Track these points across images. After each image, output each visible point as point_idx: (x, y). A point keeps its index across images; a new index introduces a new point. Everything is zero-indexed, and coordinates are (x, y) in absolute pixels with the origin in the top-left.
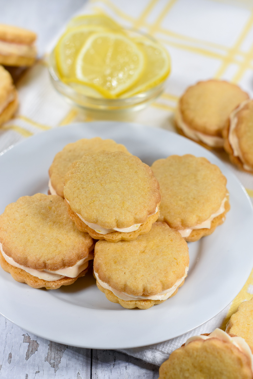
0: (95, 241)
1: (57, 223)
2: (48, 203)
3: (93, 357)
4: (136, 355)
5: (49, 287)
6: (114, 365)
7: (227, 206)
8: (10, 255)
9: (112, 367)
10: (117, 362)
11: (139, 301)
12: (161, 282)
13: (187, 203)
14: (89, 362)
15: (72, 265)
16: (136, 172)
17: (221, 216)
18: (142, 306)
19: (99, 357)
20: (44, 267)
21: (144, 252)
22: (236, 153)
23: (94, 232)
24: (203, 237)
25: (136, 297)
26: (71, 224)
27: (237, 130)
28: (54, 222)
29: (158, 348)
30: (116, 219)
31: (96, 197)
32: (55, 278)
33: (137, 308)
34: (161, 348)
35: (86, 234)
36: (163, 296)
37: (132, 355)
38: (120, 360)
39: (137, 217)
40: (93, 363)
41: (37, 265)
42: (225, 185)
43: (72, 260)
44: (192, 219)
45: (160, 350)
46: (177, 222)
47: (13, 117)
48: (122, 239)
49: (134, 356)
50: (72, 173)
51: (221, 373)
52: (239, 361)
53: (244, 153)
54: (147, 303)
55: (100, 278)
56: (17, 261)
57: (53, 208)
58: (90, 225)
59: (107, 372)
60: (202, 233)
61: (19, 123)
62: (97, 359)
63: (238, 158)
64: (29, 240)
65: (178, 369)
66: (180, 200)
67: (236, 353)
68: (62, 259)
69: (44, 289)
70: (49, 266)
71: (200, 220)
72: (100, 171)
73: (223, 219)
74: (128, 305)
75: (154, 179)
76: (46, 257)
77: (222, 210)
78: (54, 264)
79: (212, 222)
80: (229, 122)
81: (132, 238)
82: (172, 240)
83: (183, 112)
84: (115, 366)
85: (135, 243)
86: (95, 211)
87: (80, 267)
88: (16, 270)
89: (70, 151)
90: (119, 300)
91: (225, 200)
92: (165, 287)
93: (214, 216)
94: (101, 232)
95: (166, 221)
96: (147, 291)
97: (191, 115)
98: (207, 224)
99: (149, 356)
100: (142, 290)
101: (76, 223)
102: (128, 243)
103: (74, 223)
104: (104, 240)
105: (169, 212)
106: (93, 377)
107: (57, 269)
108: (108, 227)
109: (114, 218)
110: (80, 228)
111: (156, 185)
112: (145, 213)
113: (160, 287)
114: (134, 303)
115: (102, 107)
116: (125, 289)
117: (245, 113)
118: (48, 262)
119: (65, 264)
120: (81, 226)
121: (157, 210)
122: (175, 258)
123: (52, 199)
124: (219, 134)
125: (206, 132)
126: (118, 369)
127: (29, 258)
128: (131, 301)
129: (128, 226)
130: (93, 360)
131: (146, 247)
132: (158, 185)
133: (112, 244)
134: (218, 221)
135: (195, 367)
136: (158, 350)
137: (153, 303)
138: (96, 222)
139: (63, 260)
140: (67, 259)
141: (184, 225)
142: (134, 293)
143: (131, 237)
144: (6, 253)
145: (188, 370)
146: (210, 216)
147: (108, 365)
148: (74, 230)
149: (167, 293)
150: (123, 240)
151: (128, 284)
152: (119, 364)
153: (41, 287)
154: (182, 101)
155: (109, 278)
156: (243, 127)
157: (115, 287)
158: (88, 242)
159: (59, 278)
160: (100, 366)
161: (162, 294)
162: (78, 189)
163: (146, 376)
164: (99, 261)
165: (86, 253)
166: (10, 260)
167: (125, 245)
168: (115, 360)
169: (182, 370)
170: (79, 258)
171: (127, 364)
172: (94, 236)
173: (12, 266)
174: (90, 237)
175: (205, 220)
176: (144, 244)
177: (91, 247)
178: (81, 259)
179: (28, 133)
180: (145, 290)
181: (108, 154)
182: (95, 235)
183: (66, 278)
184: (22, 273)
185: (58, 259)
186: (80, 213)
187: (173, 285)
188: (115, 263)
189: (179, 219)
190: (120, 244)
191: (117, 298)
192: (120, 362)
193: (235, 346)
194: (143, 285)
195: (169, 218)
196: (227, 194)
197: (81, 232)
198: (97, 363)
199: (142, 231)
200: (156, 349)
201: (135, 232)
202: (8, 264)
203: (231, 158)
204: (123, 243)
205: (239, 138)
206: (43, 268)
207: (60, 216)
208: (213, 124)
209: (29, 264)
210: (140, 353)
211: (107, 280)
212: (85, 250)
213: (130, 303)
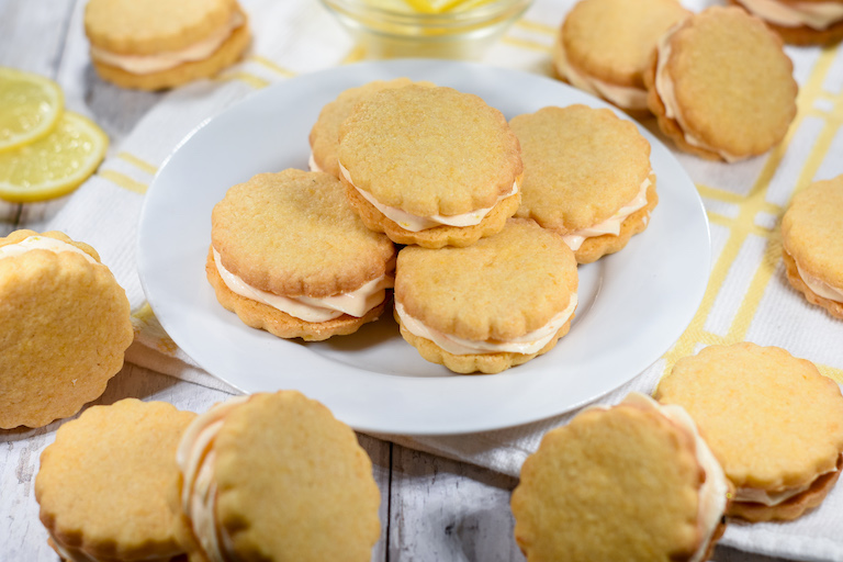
0: (397, 248)
1: (324, 215)
2: (308, 184)
3: (394, 467)
4: (476, 458)
5: (310, 336)
6: (434, 480)
7: (651, 196)
8: (234, 271)
9: (430, 483)
10: (439, 476)
11: (482, 355)
12: (524, 313)
13: (573, 184)
14: (386, 474)
15: (354, 289)
16: (475, 120)
17: (640, 214)
18: (487, 364)
19: (404, 466)
20: (298, 291)
21: (490, 265)
22: (670, 113)
23: (396, 227)
24: (605, 256)
25: (476, 347)
26: (352, 218)
27: (670, 66)
28: (320, 215)
29: (518, 444)
30: (437, 197)
31: (399, 159)
32: (322, 317)
33: (478, 373)
34: (524, 443)
35: (380, 234)
36: (528, 345)
37: (469, 459)
38: (445, 471)
39: (478, 194)
40: (393, 476)
41: (287, 286)
42: (648, 154)
43: (353, 277)
44: (584, 213)
45: (523, 447)
46: (555, 219)
47: (240, 59)
48: (449, 241)
49: (474, 462)
50: (355, 121)
51: (639, 464)
52: (673, 440)
53: (684, 109)
54: (498, 359)
55: (407, 310)
56: (249, 282)
57: (318, 192)
58: (389, 212)
59: (420, 492)
60: (604, 246)
61: (251, 68)
62: (402, 470)
63: (675, 122)
64: (272, 243)
65: (556, 464)
66: (561, 179)
67: (666, 427)
68: (335, 276)
69: (299, 340)
70: (311, 289)
71: (600, 216)
72: (406, 117)
73: (645, 219)
74: (461, 363)
75: (509, 132)
76: (304, 271)
77: (641, 201)
78: (319, 284)
79: (623, 225)
80: (656, 56)
81: (468, 240)
82: (544, 246)
83: (567, 44)
84: (436, 483)
85: (474, 250)
86: (398, 183)
87: (369, 298)
88: (247, 303)
89: (350, 101)
90: (444, 355)
91: (647, 183)
92: (532, 325)
93: (626, 211)
94: (411, 226)
95: (533, 217)
96: (498, 331)
97: (582, 47)
98: (612, 226)
99: (502, 460)
100: (487, 329)
101: (361, 214)
102: (461, 251)
103: (358, 217)
104: (415, 245)
105: (539, 202)
106: (392, 500)
107: (325, 294)
108: (422, 212)
109: (435, 195)
110: (369, 221)
111: (514, 143)
112: (492, 189)
113: (521, 324)
114: (472, 358)
115: (412, 31)
116: (453, 328)
117: (688, 34)
118: (308, 280)
119: (340, 288)
120: (371, 218)
121: (515, 189)
122: (550, 274)
123: (315, 178)
124: (638, 82)
125: (611, 79)
126: (441, 488)
127: (271, 273)
128: (466, 355)
129: (461, 212)
130: (394, 472)
131: (495, 258)
132: (518, 144)
133: (431, 251)
134: (635, 222)
135: (588, 457)
136: (520, 449)
137: (509, 361)
138: (398, 205)
139: (336, 278)
140: (343, 274)
141: (570, 226)
142: (470, 335)
143: (467, 236)
144: (228, 267)
145: (575, 464)
146: (618, 209)
147: (423, 479)
148: (358, 228)
149: (535, 340)
150: (450, 246)
151: (461, 316)
152: (444, 478)
153: (294, 336)
154: (565, 27)
155: (425, 308)
156: (682, 59)
157: (435, 326)
158: (384, 250)
159: (328, 317)
160: (406, 482)
161: (525, 342)
162: (366, 146)
163: (495, 499)
164: (405, 280)
165: (381, 268)
166: (235, 283)
167: (455, 254)
168: (436, 472)
169: (564, 465)
170: (368, 277)
171: (459, 478)
172: (396, 237)
173: (239, 296)
174: (389, 241)
175: (609, 216)
176: (491, 252)
177: (390, 260)
178: (370, 279)
179: (264, 83)
180: (492, 329)
181: (422, 90)
182: (397, 234)
183: (345, 317)
184: (258, 307)
185: (327, 275)
186: (368, 189)
187: (547, 321)
188: (436, 282)
189: (558, 213)
190: (446, 251)
191: (441, 350)
192: (445, 475)
193: (664, 417)
194: (490, 319)
195: (539, 212)
196: (651, 173)
197: (371, 231)
198: (401, 478)
199: (488, 227)
200: (515, 446)
201: (473, 227)
202: (231, 292)
203: (661, 122)
204: (451, 251)
205: (675, 80)
206: (298, 293)
207: (331, 205)
208: (626, 61)
209: (272, 284)
210: (485, 454)
211: (419, 314)
212: (379, 262)
213: (464, 358)
